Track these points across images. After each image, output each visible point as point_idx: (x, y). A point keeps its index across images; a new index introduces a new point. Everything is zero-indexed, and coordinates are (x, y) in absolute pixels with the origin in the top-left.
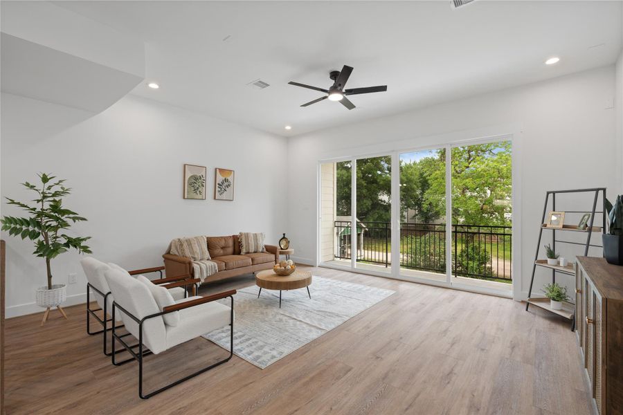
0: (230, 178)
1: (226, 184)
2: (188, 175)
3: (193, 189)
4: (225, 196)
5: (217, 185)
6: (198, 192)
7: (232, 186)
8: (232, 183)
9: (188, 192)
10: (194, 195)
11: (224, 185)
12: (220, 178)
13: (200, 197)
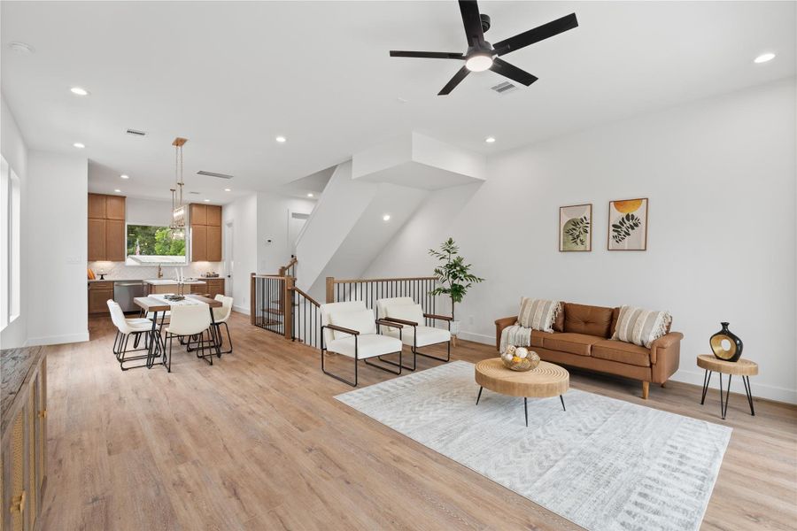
0: (639, 213)
1: (628, 223)
2: (565, 219)
3: (571, 237)
4: (626, 243)
5: (612, 228)
6: (578, 241)
7: (642, 226)
8: (643, 221)
9: (564, 243)
10: (573, 246)
11: (625, 226)
12: (617, 216)
13: (582, 248)
